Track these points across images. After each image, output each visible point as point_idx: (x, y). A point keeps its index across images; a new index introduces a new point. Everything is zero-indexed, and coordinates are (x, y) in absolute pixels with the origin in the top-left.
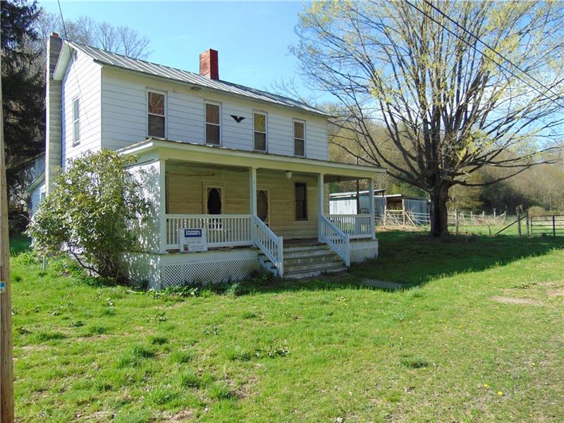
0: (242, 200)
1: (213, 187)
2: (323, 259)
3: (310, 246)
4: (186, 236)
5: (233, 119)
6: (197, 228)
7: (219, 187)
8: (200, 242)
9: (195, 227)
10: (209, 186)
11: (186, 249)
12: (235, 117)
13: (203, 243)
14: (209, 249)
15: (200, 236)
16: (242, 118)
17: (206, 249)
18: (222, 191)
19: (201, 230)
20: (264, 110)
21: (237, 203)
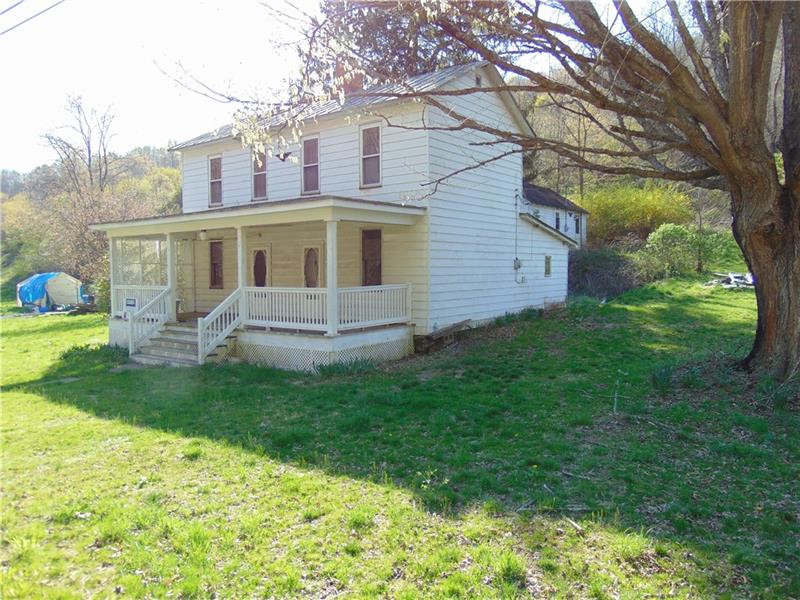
4: (127, 305)
5: (278, 159)
7: (266, 249)
10: (255, 249)
12: (279, 156)
15: (135, 306)
16: (286, 155)
18: (267, 252)
19: (135, 301)
20: (314, 131)
21: (284, 267)
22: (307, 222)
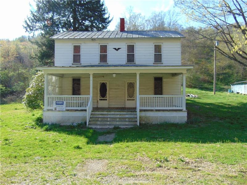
0: (118, 87)
1: (103, 82)
2: (127, 120)
3: (126, 112)
4: (56, 104)
5: (114, 50)
6: (62, 101)
7: (106, 82)
8: (62, 107)
9: (61, 100)
10: (101, 82)
11: (55, 109)
12: (115, 49)
13: (64, 107)
14: (66, 110)
15: (63, 104)
16: (119, 49)
17: (65, 110)
18: (107, 83)
19: (63, 102)
20: (133, 42)
21: (116, 89)
22: (129, 74)
